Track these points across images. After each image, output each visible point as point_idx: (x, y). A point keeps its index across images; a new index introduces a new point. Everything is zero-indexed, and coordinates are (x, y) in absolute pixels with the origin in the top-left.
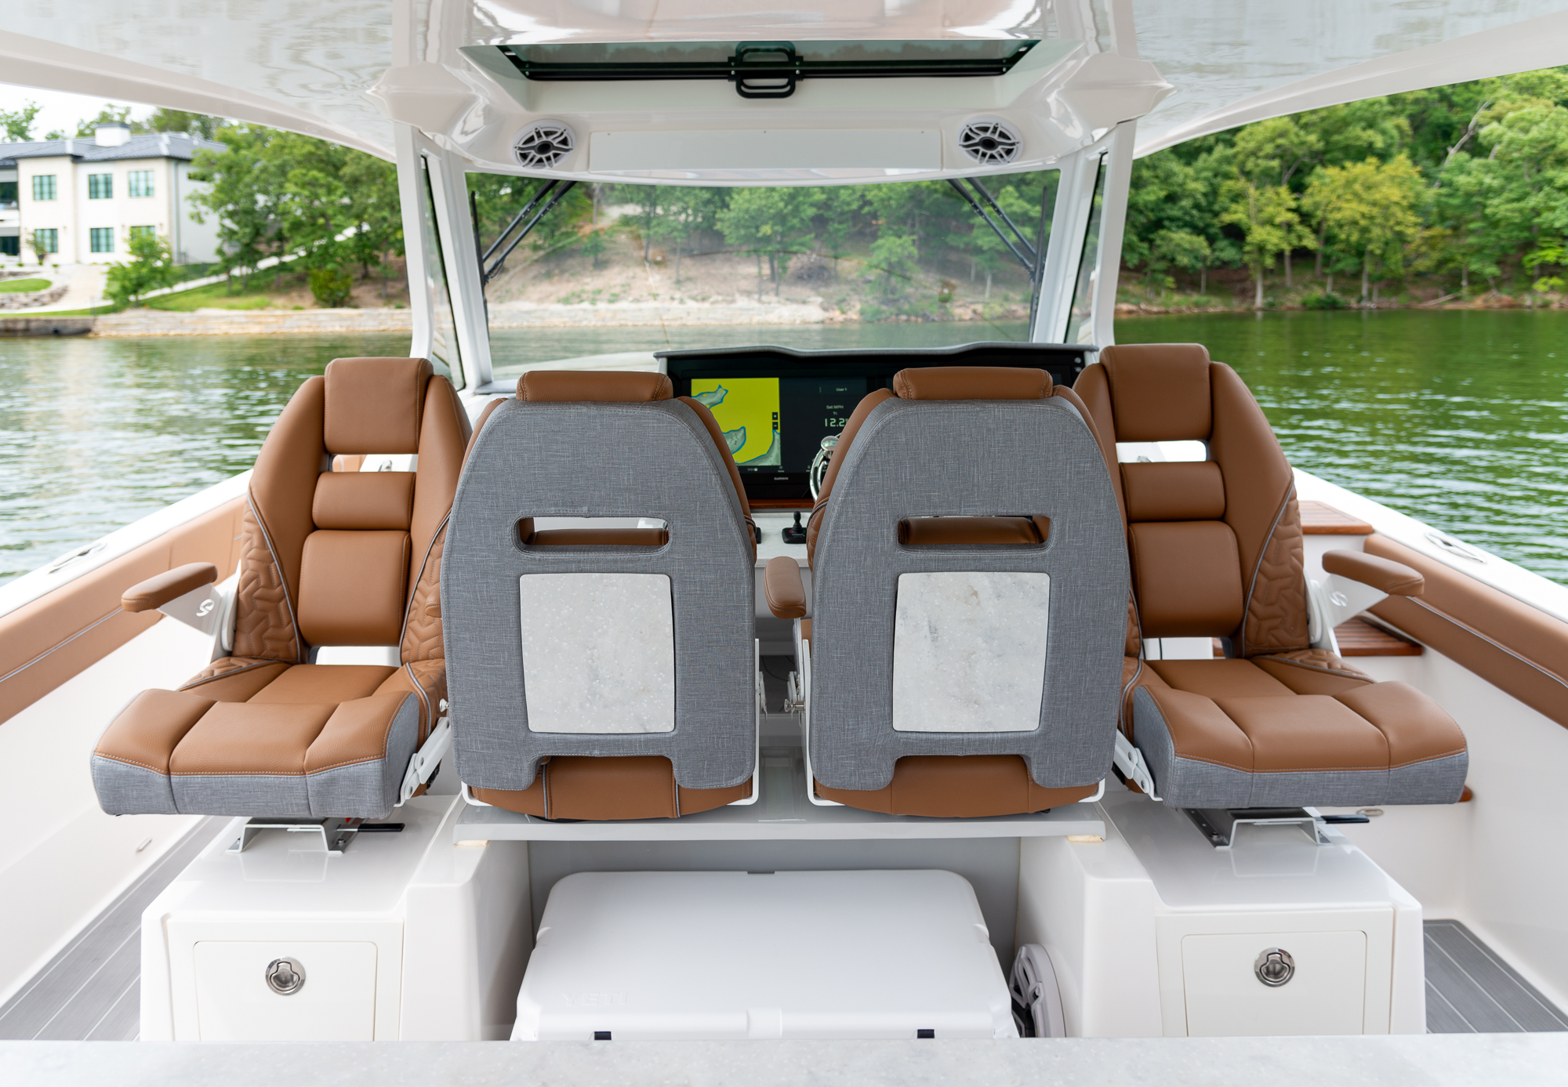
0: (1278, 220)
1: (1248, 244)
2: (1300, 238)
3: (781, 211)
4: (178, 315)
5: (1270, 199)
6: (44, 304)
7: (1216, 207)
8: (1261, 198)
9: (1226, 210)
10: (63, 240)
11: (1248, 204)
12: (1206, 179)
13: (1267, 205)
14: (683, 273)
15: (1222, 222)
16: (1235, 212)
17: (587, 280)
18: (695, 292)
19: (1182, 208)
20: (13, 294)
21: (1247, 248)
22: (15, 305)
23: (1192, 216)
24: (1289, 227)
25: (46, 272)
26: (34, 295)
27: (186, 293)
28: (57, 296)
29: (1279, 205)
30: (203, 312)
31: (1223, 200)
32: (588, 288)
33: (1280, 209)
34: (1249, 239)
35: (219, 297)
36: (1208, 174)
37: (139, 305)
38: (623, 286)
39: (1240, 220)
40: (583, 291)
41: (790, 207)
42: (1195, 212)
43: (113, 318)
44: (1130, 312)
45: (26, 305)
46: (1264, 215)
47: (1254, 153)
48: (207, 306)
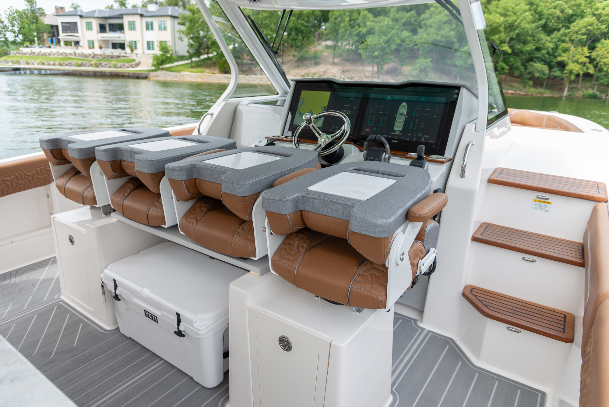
0: (580, 61)
1: (566, 70)
2: (588, 69)
3: (383, 46)
4: (175, 73)
5: (579, 52)
6: (133, 67)
7: (556, 54)
8: (576, 51)
9: (560, 55)
10: (139, 45)
11: (570, 53)
12: (555, 42)
13: (577, 54)
14: (345, 68)
15: (557, 60)
16: (563, 57)
17: (311, 69)
18: (349, 76)
19: (542, 54)
20: (124, 63)
21: (565, 72)
22: (125, 67)
23: (545, 57)
24: (584, 64)
25: (133, 56)
26: (130, 64)
27: (178, 66)
28: (138, 65)
29: (583, 55)
30: (183, 73)
31: (559, 51)
32: (311, 72)
33: (583, 56)
34: (567, 68)
35: (188, 68)
36: (556, 40)
37: (163, 69)
38: (324, 72)
39: (565, 60)
40: (310, 73)
41: (386, 45)
42: (547, 56)
43: (155, 73)
44: (512, 94)
45: (128, 67)
46: (575, 59)
47: (577, 32)
48: (184, 71)
